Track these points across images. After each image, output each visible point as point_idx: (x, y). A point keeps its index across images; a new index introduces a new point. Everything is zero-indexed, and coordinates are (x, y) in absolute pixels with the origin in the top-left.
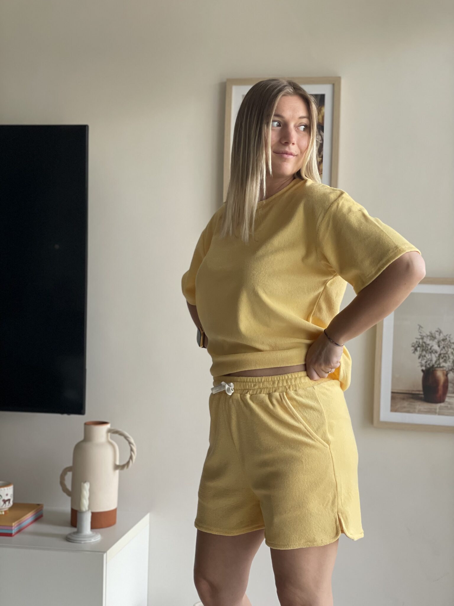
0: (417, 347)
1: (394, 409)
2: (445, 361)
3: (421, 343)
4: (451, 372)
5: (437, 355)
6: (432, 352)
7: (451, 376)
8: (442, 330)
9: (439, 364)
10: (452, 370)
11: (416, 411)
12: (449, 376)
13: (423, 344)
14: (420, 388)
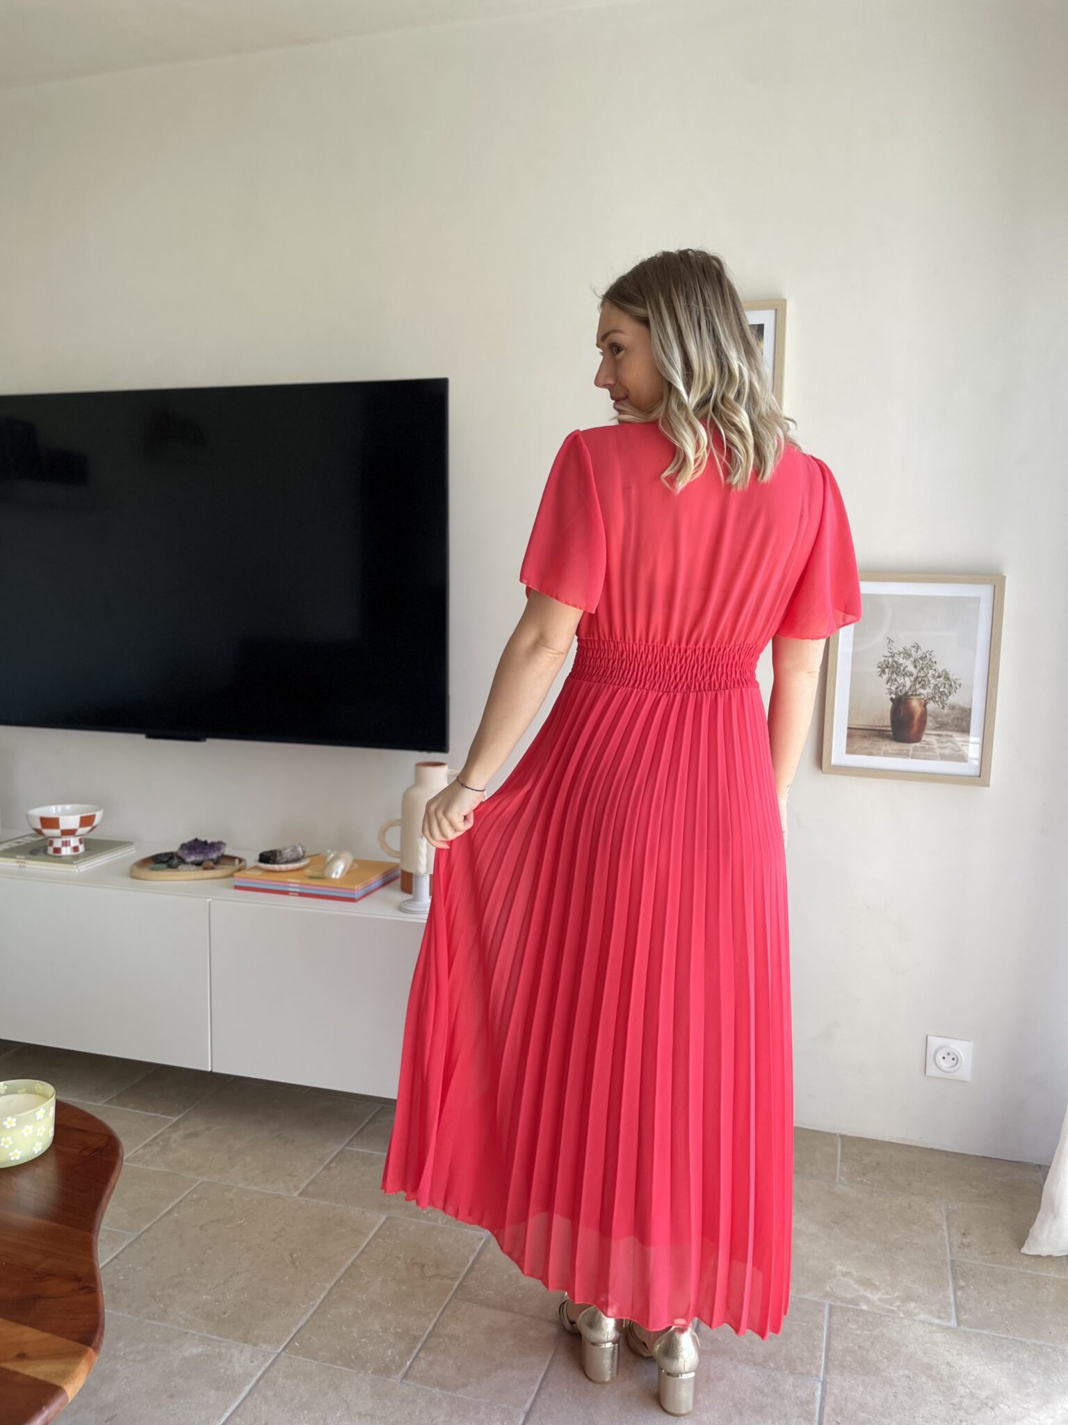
0: (884, 668)
1: (850, 750)
2: (923, 687)
3: (890, 663)
4: (931, 701)
5: (912, 679)
6: (903, 675)
7: (931, 706)
8: (921, 645)
9: (915, 691)
10: (933, 698)
11: (882, 754)
12: (928, 706)
13: (895, 664)
14: (888, 722)
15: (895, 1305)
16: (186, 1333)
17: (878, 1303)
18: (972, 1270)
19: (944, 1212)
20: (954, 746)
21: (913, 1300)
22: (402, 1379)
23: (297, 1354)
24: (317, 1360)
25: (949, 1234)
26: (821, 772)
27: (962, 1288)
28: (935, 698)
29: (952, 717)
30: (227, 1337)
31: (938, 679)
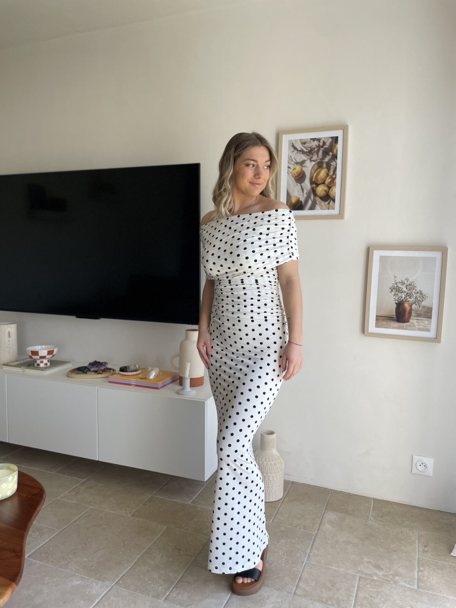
0: (393, 289)
1: (377, 326)
2: (410, 298)
3: (395, 287)
4: (414, 304)
5: (405, 294)
6: (401, 292)
7: (414, 306)
8: (409, 279)
9: (407, 299)
10: (415, 303)
11: (392, 328)
12: (412, 306)
13: (397, 287)
14: (394, 313)
15: (389, 577)
16: (75, 575)
17: (382, 576)
18: (427, 563)
19: (417, 535)
20: (424, 324)
21: (398, 576)
22: (164, 600)
23: (120, 587)
24: (128, 590)
25: (418, 546)
26: (364, 335)
27: (421, 571)
28: (416, 303)
29: (423, 311)
30: (92, 578)
31: (417, 294)
